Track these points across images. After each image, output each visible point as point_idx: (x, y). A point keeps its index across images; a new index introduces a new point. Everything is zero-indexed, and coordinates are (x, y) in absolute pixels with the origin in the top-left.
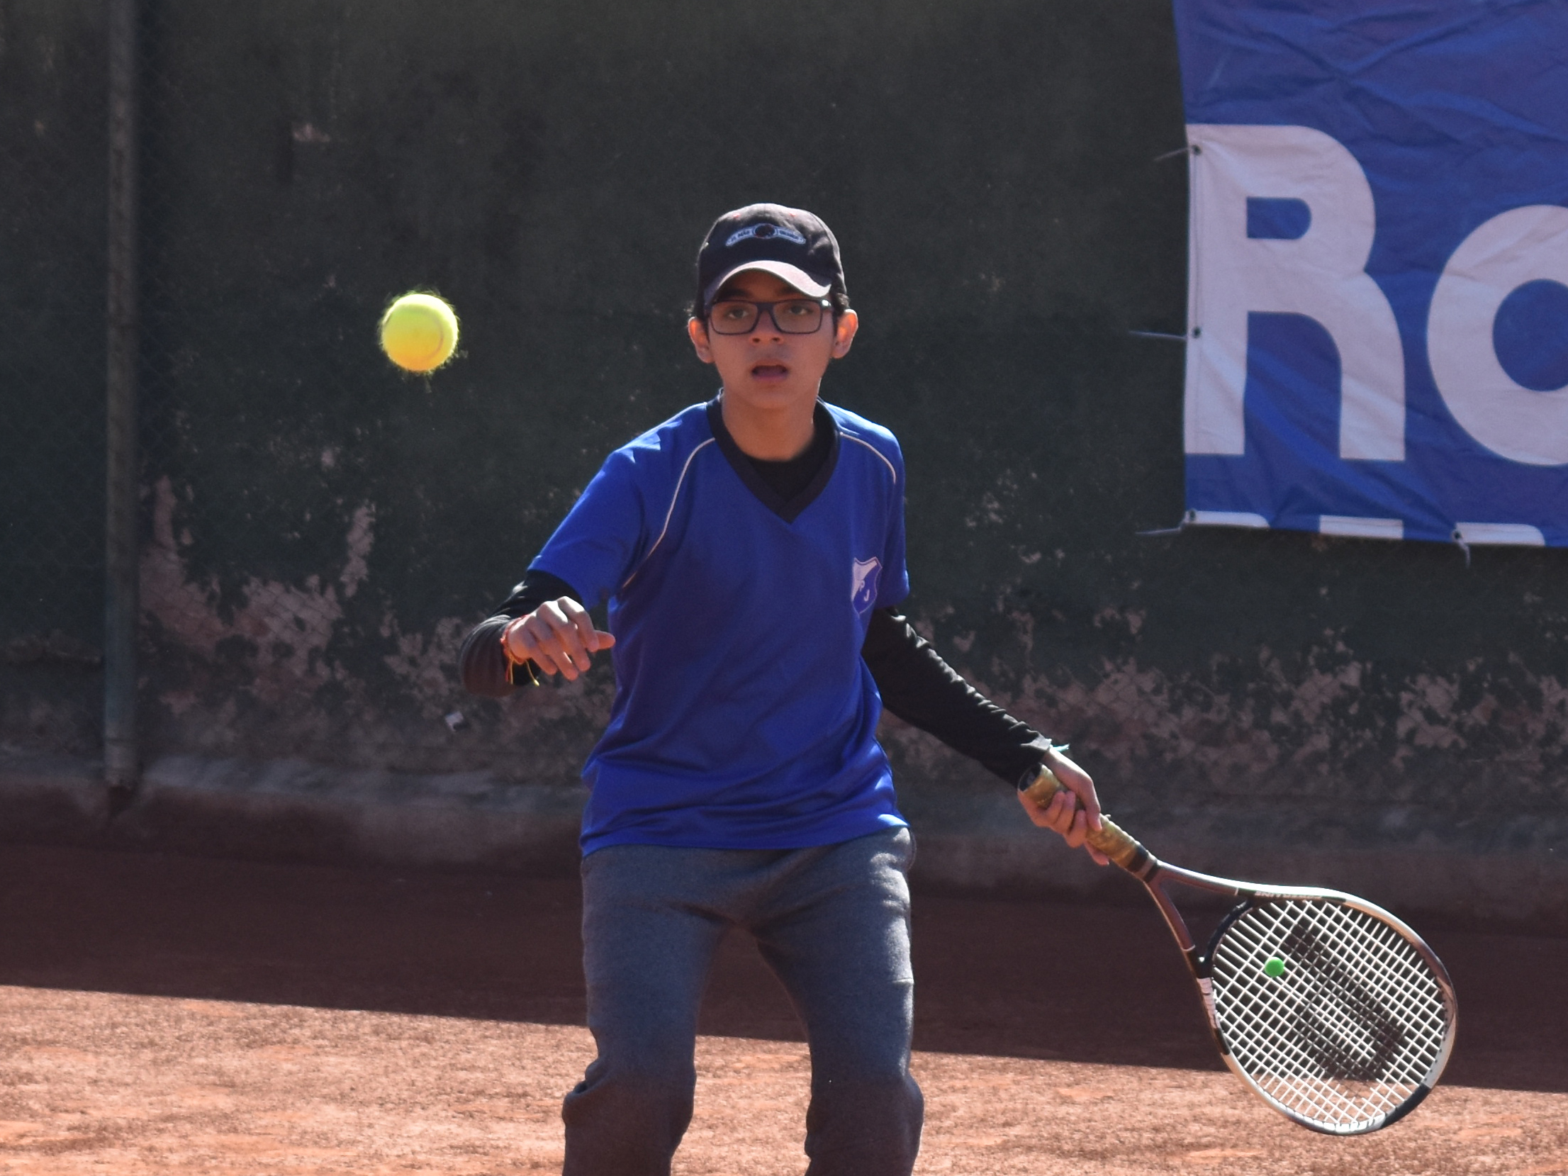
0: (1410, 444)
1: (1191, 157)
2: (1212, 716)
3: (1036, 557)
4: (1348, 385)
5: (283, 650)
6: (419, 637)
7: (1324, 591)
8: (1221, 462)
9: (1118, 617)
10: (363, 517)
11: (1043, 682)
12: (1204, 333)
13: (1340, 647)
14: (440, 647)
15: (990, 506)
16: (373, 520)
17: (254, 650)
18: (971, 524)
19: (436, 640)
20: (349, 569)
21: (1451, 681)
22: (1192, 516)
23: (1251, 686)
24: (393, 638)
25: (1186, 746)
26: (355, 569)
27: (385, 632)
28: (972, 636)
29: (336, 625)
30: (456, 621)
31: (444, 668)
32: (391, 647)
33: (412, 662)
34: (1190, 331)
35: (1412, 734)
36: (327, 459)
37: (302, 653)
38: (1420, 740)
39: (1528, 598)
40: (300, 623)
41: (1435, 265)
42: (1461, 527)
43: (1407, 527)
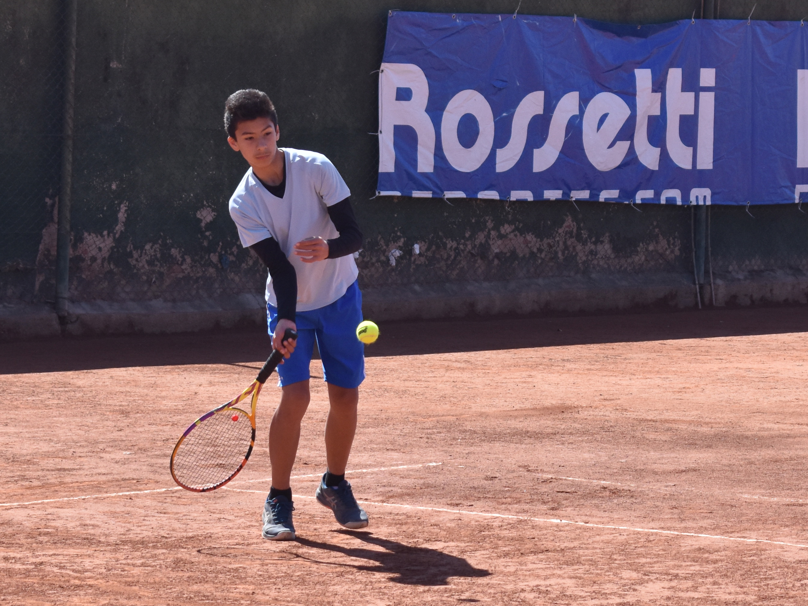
0: (435, 167)
1: (380, 74)
2: (365, 259)
4: (419, 147)
5: (94, 259)
6: (139, 251)
7: (396, 215)
8: (388, 174)
10: (123, 208)
12: (382, 131)
13: (399, 234)
14: (146, 254)
16: (127, 208)
17: (83, 260)
19: (144, 251)
20: (117, 228)
21: (425, 242)
22: (379, 193)
23: (376, 248)
24: (131, 252)
26: (119, 228)
27: (128, 250)
29: (112, 248)
30: (151, 244)
31: (147, 261)
32: (130, 255)
33: (137, 260)
34: (379, 132)
35: (415, 259)
36: (114, 187)
37: (99, 261)
38: (416, 263)
39: (446, 214)
40: (100, 249)
41: (443, 108)
42: (445, 192)
43: (433, 194)
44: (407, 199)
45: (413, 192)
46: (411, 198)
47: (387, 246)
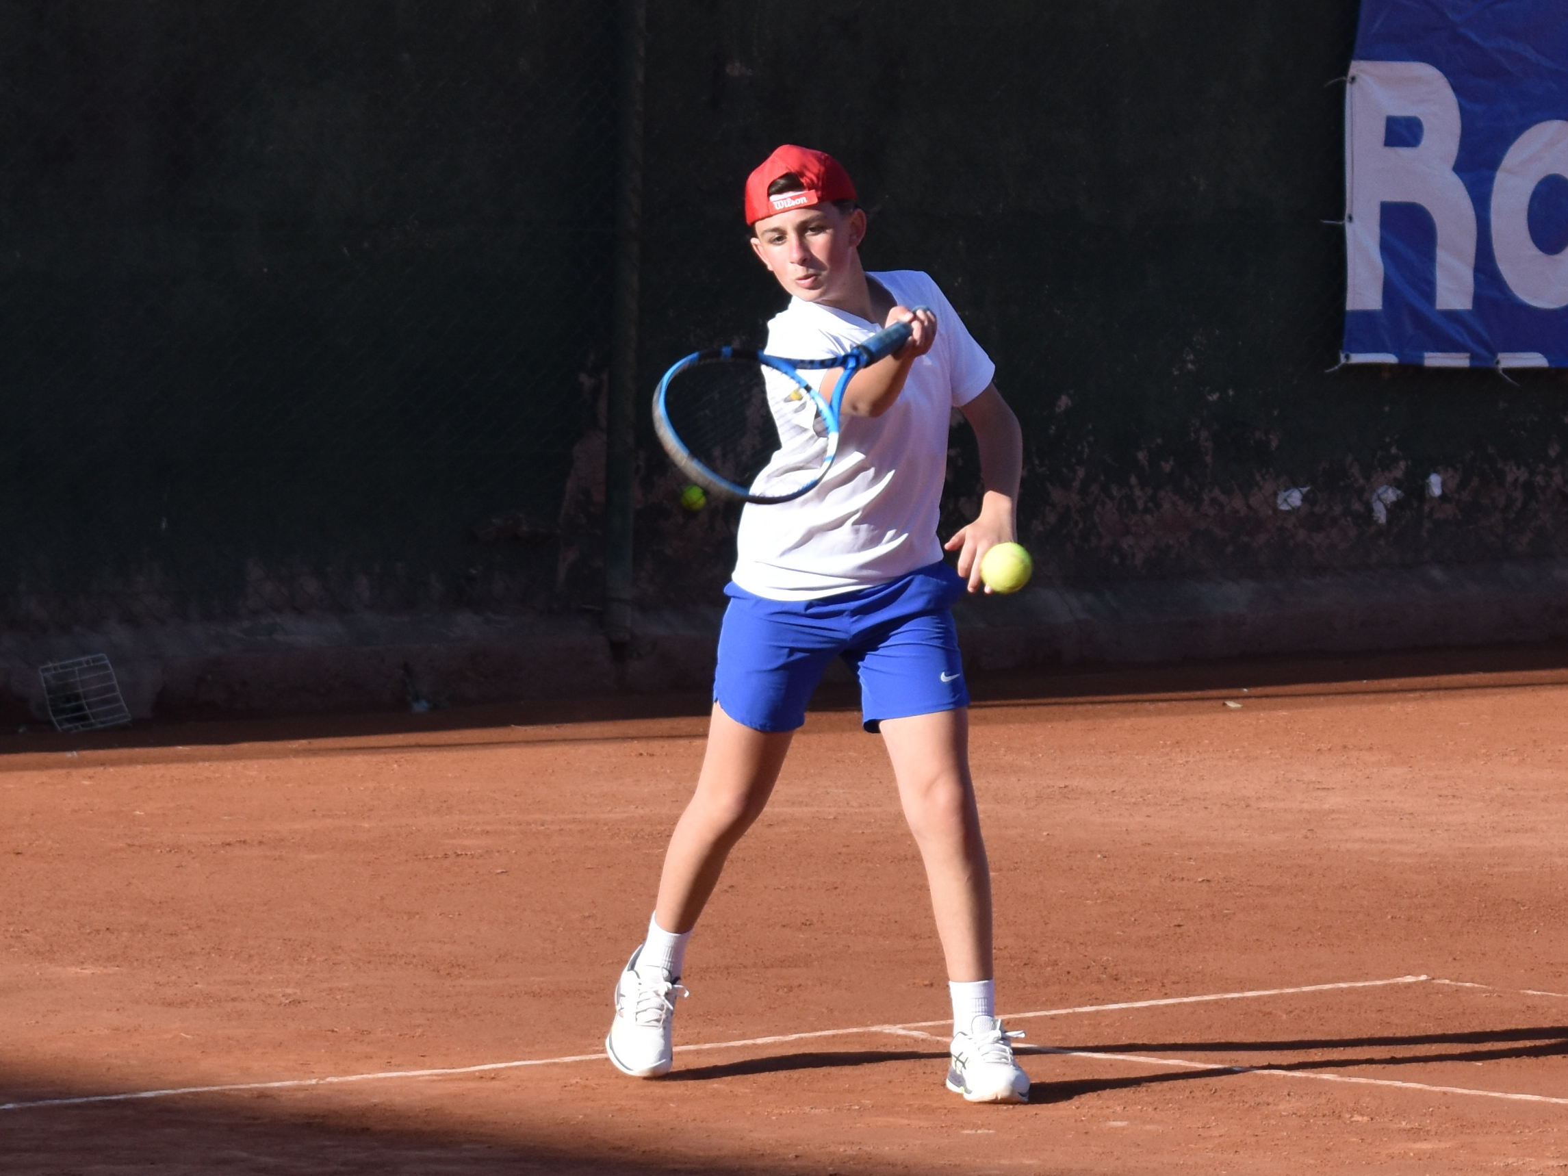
0: (1477, 299)
1: (1348, 86)
2: (1317, 509)
3: (1215, 397)
4: (1442, 255)
7: (1387, 409)
8: (1367, 315)
9: (1264, 438)
11: (1217, 492)
12: (1354, 217)
13: (1394, 450)
15: (1188, 358)
17: (666, 514)
18: (1176, 373)
20: (744, 441)
21: (1455, 469)
22: (1347, 357)
23: (1342, 483)
25: (1302, 535)
26: (750, 440)
28: (1171, 463)
34: (1346, 217)
35: (1432, 509)
37: (703, 516)
38: (1435, 516)
39: (1502, 405)
41: (1493, 164)
42: (1501, 356)
43: (1472, 358)
44: (1411, 372)
45: (1427, 355)
46: (1421, 370)
47: (1367, 478)
